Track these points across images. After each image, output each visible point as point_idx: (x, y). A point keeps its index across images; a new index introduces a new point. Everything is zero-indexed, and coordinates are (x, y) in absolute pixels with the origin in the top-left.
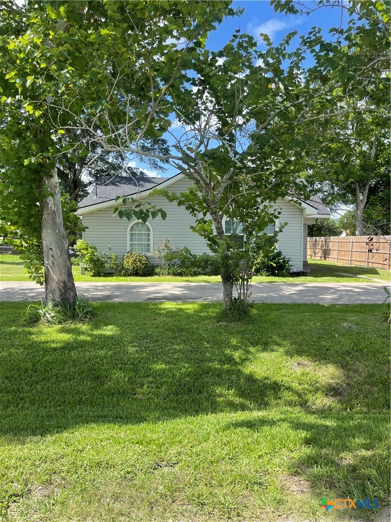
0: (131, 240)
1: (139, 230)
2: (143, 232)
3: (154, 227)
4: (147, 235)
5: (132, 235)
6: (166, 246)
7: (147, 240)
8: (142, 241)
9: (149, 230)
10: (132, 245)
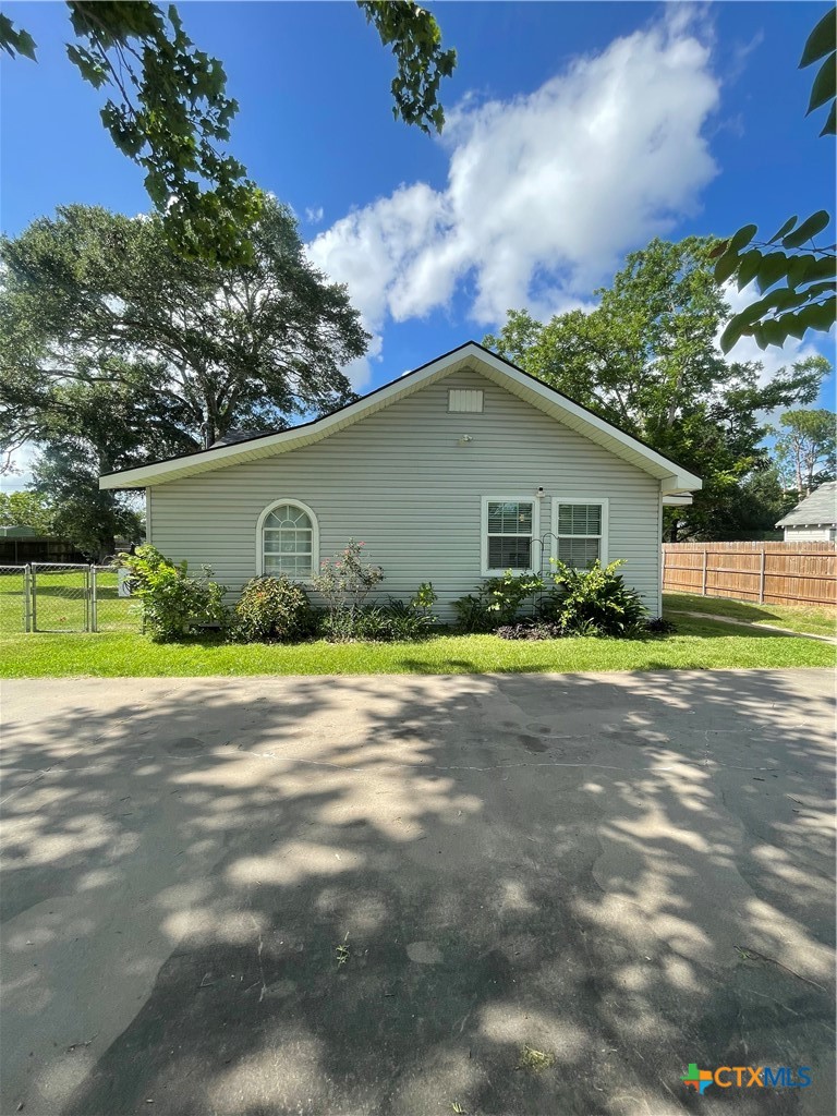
0: (268, 548)
1: (285, 525)
2: (296, 529)
3: (322, 518)
4: (305, 536)
5: (268, 535)
6: (350, 561)
7: (304, 547)
8: (293, 551)
9: (309, 524)
10: (267, 560)
